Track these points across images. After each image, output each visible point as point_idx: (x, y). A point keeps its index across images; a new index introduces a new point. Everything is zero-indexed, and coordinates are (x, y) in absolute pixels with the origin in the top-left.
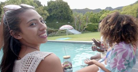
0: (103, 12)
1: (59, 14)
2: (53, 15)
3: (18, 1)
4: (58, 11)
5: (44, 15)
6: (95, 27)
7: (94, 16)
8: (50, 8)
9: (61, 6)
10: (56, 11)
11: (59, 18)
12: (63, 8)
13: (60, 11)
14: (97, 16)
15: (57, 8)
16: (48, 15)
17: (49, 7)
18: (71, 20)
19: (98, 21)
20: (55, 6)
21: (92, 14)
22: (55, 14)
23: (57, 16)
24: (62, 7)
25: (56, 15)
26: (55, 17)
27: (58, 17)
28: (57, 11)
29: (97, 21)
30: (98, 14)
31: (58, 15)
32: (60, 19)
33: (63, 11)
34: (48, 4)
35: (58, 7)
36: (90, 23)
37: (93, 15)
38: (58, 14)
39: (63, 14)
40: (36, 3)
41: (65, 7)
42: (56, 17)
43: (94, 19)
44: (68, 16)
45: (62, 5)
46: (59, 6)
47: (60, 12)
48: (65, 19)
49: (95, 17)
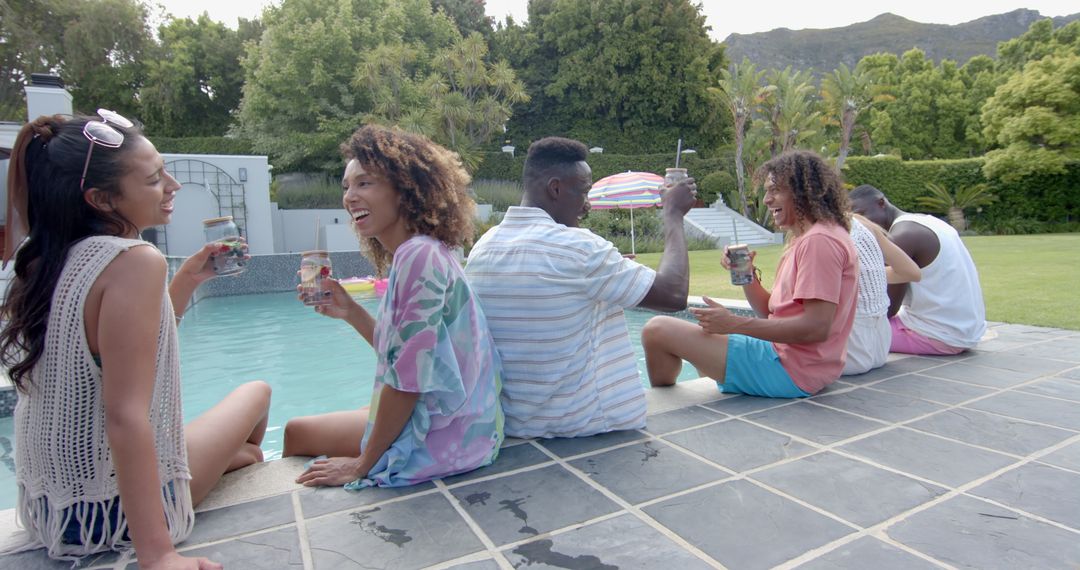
0: (1039, 46)
1: (613, 83)
2: (567, 91)
3: (331, 9)
4: (607, 62)
5: (489, 100)
6: (928, 193)
7: (937, 89)
8: (547, 37)
9: (629, 20)
10: (589, 60)
11: (613, 113)
12: (642, 36)
13: (623, 62)
14: (968, 84)
15: (597, 36)
16: (520, 93)
17: (541, 37)
18: (704, 129)
19: (970, 134)
20: (579, 27)
21: (915, 68)
22: (583, 83)
23: (599, 98)
24: (636, 27)
25: (587, 93)
26: (578, 105)
27: (602, 111)
28: (598, 62)
29: (959, 134)
30: (977, 67)
31: (606, 90)
32: (622, 120)
33: (646, 61)
34: (530, 11)
35: (606, 28)
36: (880, 156)
37: (921, 85)
38: (602, 84)
39: (642, 82)
40: (449, 12)
41: (657, 30)
42: (591, 106)
43: (933, 116)
44: (684, 102)
45: (635, 9)
46: (612, 19)
47: (619, 69)
48: (663, 123)
49: (942, 100)
